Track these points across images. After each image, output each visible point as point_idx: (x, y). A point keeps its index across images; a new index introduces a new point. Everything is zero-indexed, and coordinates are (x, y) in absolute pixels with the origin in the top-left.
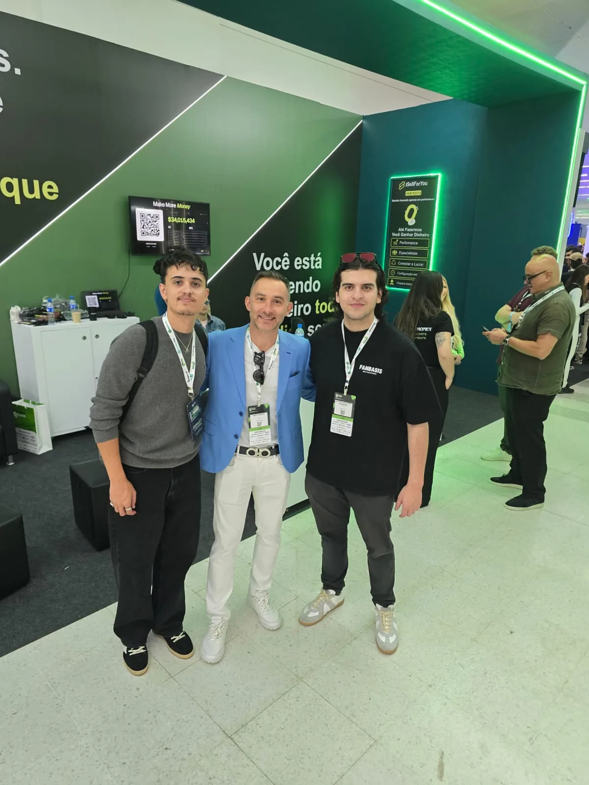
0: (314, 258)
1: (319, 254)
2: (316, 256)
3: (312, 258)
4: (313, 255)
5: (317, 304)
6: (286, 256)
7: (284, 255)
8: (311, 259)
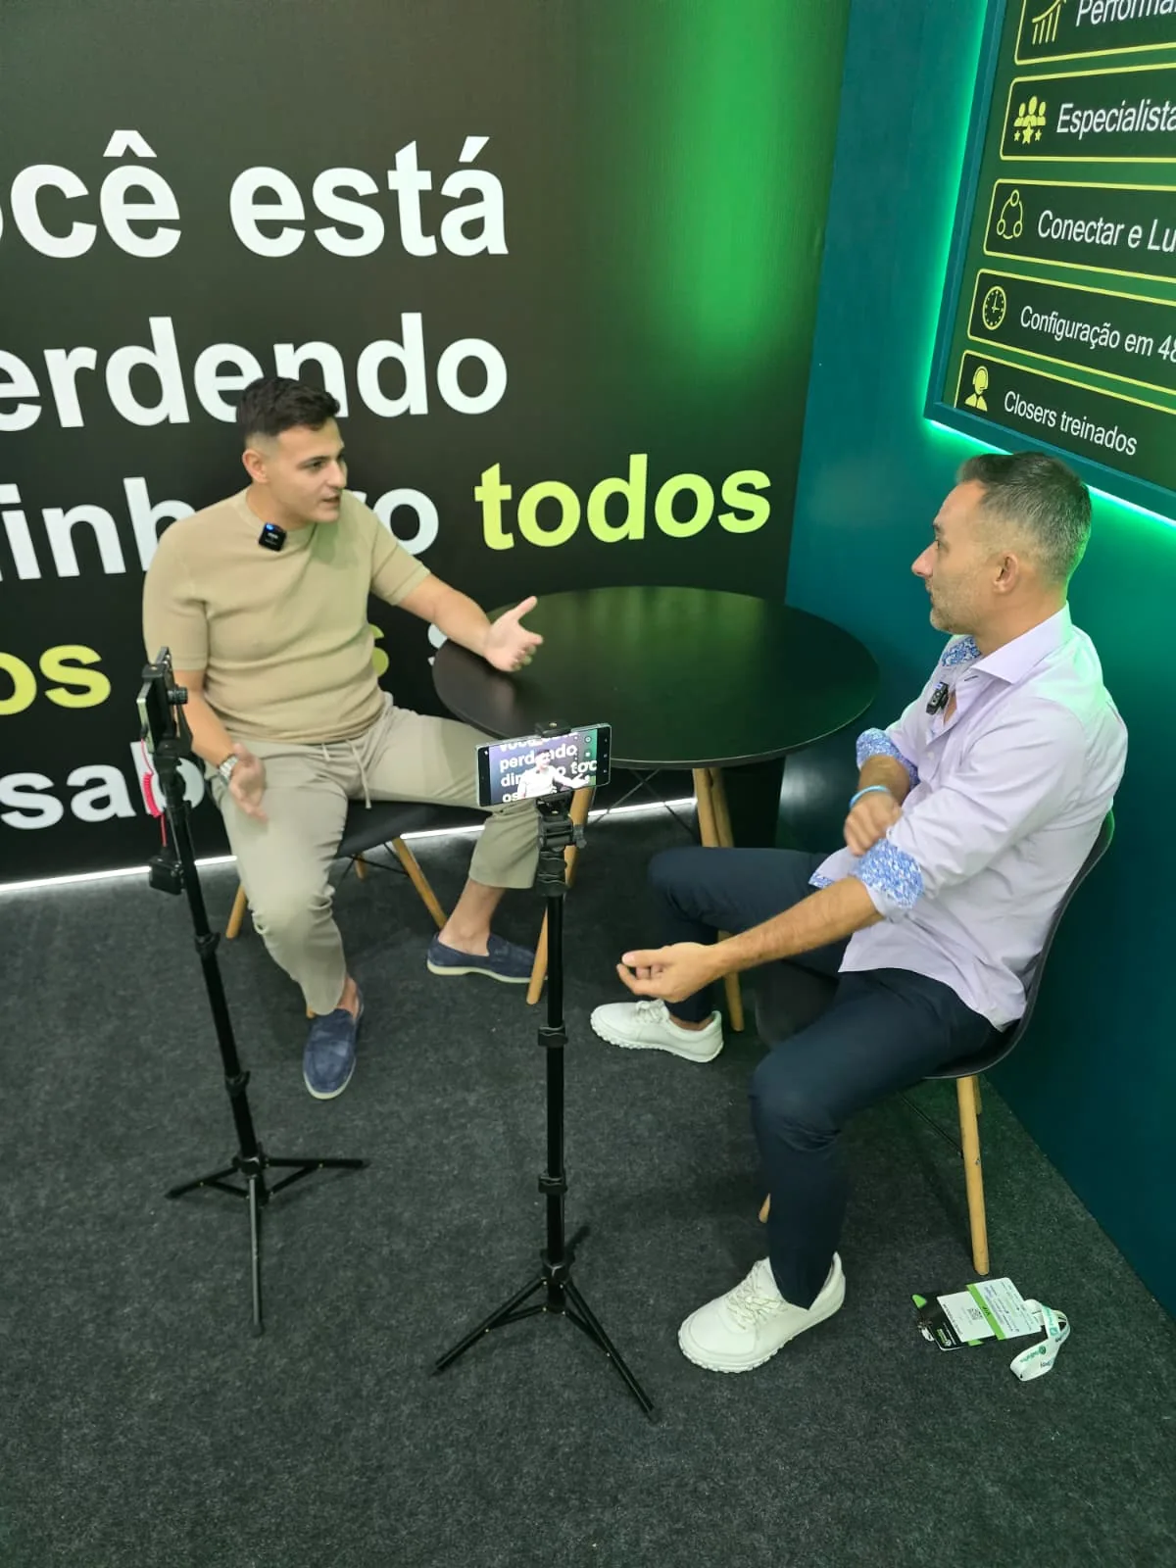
0: (425, 180)
1: (473, 146)
2: (440, 161)
3: (408, 177)
4: (407, 156)
5: (491, 490)
6: (130, 158)
7: (115, 147)
8: (394, 180)
